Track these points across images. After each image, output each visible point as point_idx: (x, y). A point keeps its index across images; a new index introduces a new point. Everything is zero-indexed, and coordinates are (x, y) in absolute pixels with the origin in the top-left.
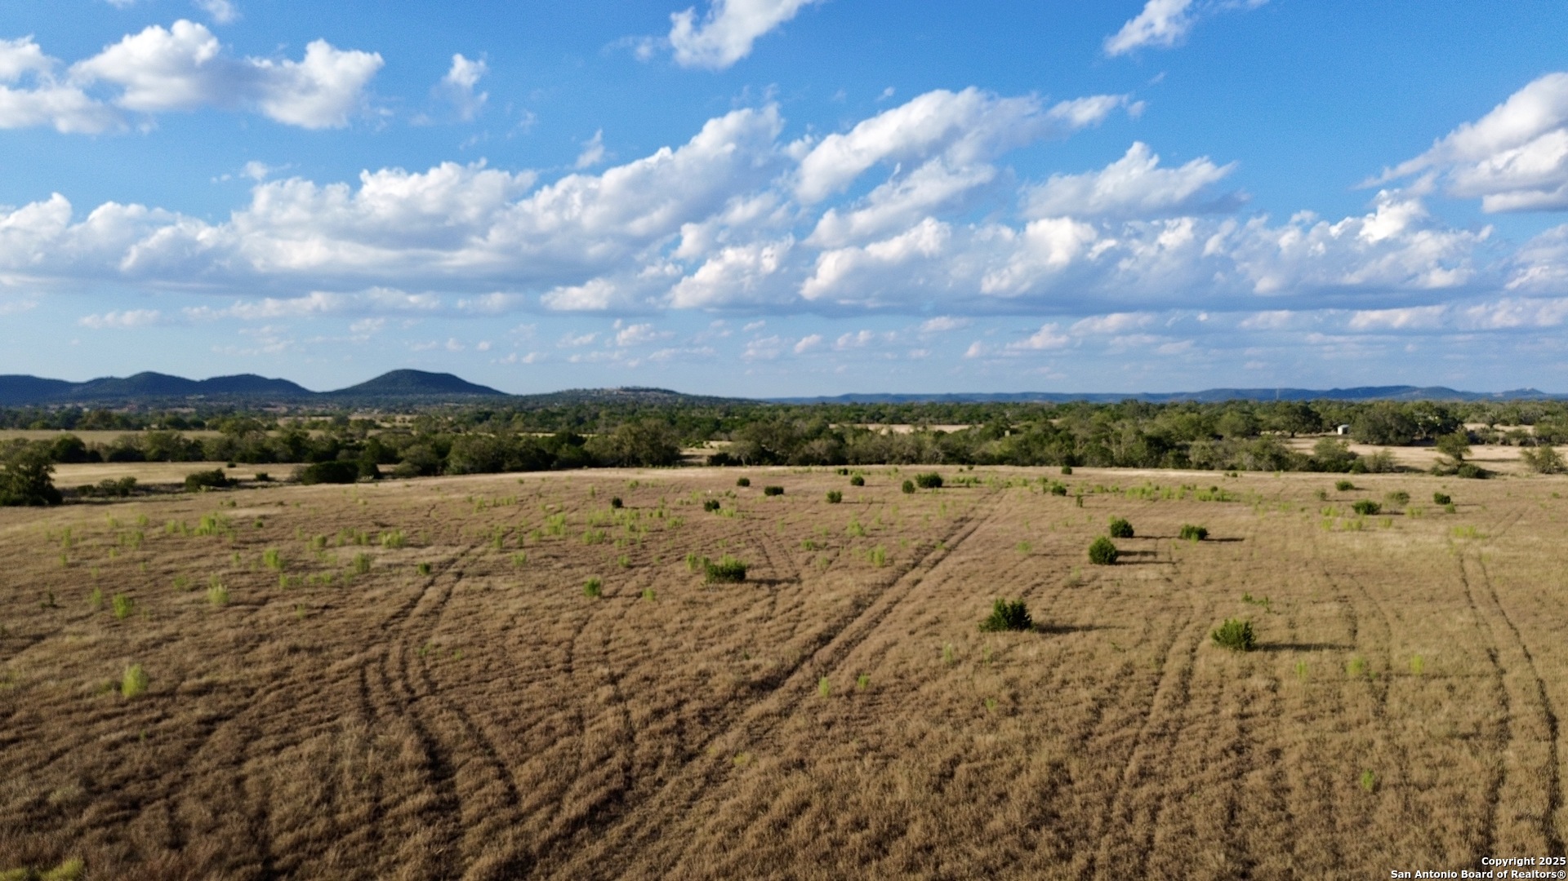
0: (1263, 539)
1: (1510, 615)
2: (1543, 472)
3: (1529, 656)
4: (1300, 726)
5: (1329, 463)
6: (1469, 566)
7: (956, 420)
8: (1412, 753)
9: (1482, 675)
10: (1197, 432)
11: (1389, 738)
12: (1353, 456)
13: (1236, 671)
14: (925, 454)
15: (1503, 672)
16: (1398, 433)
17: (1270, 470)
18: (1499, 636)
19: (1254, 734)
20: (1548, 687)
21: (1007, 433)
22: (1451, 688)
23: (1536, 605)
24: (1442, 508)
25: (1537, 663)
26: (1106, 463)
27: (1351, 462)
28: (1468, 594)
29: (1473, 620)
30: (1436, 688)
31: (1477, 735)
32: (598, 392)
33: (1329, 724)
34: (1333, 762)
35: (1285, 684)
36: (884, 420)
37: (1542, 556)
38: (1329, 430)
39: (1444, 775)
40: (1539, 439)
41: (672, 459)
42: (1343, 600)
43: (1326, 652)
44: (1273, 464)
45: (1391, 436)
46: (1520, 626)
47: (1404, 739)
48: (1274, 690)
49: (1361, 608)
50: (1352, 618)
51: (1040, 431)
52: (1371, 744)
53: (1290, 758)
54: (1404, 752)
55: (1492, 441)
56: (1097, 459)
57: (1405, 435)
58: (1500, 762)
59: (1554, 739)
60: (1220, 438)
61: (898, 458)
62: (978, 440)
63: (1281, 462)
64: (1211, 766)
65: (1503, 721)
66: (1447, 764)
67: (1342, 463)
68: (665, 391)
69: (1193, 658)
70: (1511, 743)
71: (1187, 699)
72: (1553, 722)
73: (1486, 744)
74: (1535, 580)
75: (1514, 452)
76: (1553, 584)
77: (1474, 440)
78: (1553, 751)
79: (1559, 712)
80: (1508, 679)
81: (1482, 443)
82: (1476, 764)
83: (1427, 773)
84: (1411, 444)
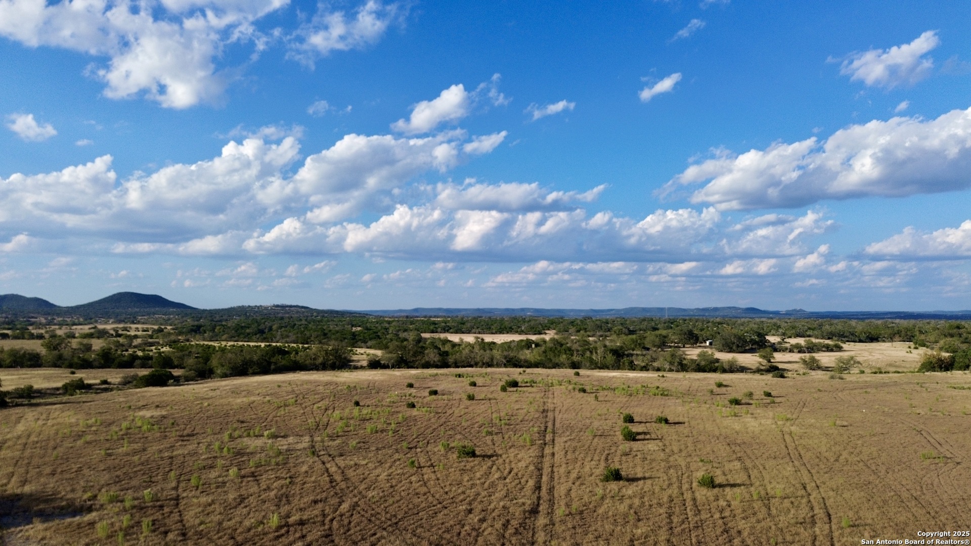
1: (808, 466)
3: (818, 487)
4: (743, 521)
6: (787, 437)
8: (785, 531)
9: (802, 497)
11: (775, 525)
12: (717, 360)
13: (713, 498)
15: (809, 495)
16: (738, 346)
18: (806, 478)
19: (729, 525)
20: (826, 501)
22: (792, 503)
23: (817, 460)
24: (769, 400)
25: (821, 490)
26: (594, 367)
27: (716, 364)
28: (789, 454)
29: (794, 469)
30: (787, 503)
31: (805, 522)
32: (258, 307)
33: (754, 520)
34: (760, 535)
35: (732, 503)
37: (817, 432)
38: (701, 343)
39: (797, 538)
42: (739, 459)
43: (742, 487)
44: (679, 367)
46: (812, 471)
47: (780, 526)
48: (729, 506)
49: (749, 464)
50: (746, 469)
52: (770, 528)
53: (745, 534)
54: (782, 530)
56: (588, 364)
57: (741, 347)
58: (814, 532)
59: (830, 523)
64: (720, 538)
65: (813, 516)
66: (797, 534)
67: (711, 366)
68: (303, 307)
69: (693, 492)
70: (817, 525)
71: (699, 511)
72: (829, 515)
73: (808, 526)
74: (815, 446)
75: (796, 357)
76: (824, 449)
77: (775, 348)
78: (831, 528)
79: (831, 512)
80: (812, 498)
81: (780, 351)
82: (807, 534)
83: (791, 538)
84: (744, 351)
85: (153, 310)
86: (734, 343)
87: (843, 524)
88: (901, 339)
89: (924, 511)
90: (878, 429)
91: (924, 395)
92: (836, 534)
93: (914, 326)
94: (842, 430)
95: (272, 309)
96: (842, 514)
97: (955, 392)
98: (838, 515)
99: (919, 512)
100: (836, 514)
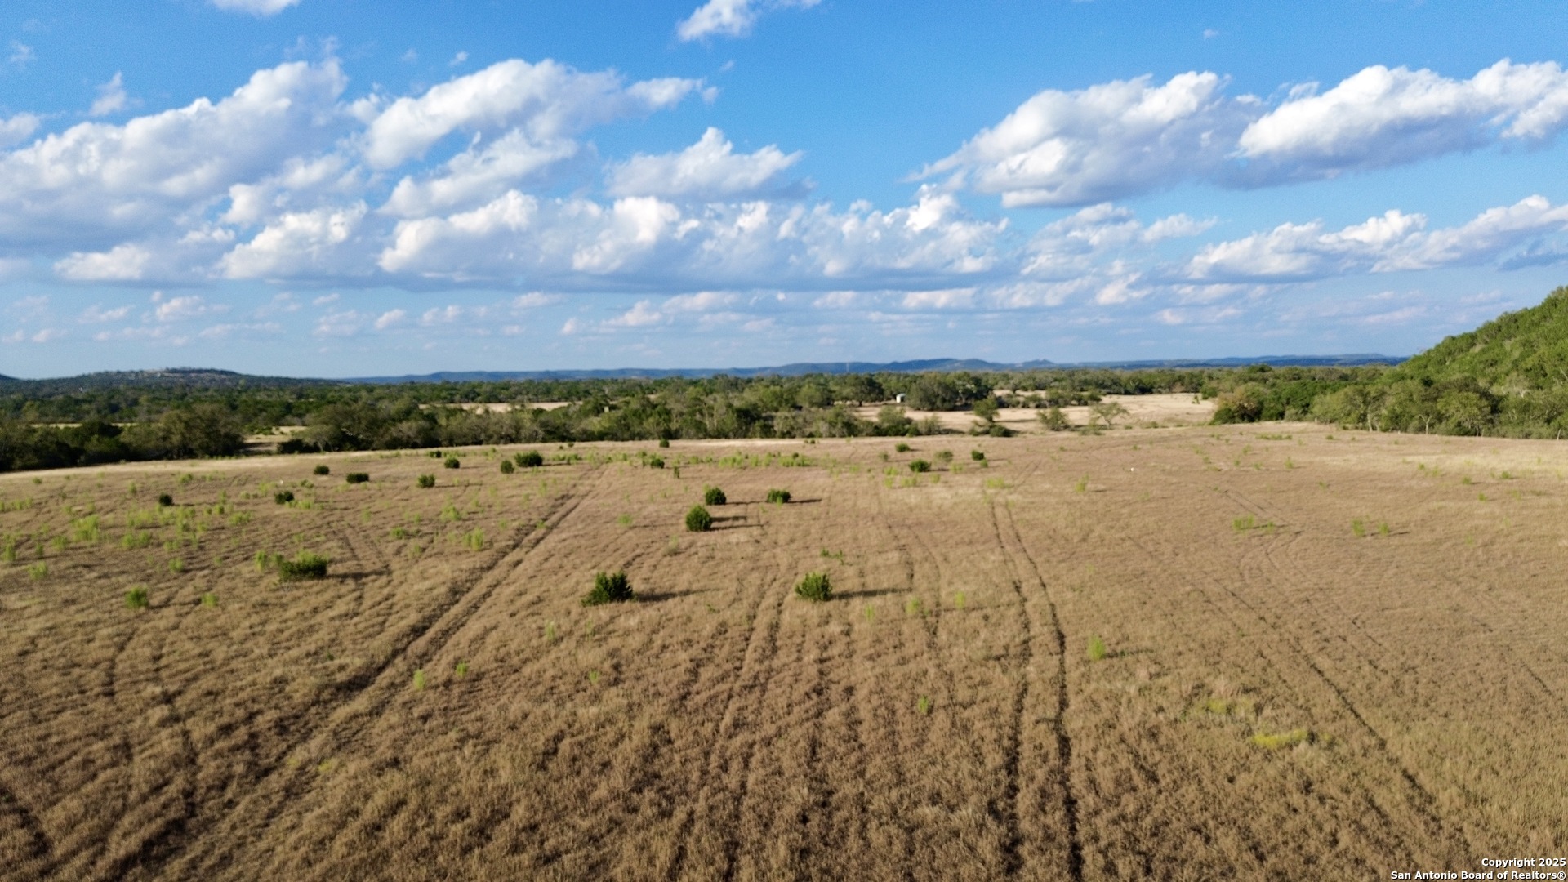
0: (837, 499)
1: (1029, 552)
2: (1053, 429)
3: (1044, 585)
4: (869, 664)
5: (890, 428)
6: (999, 512)
7: (555, 398)
8: (957, 677)
9: (1010, 605)
10: (780, 403)
11: (939, 666)
12: (909, 421)
13: (816, 620)
14: (523, 433)
15: (1025, 600)
16: (944, 400)
17: (842, 436)
18: (1022, 570)
19: (831, 676)
20: (1058, 611)
21: (607, 409)
22: (986, 618)
23: (1049, 541)
24: (978, 464)
25: (1050, 591)
26: (701, 435)
27: (907, 427)
28: (998, 536)
29: (1002, 558)
30: (975, 619)
31: (1006, 656)
32: (137, 374)
33: (892, 659)
34: (895, 693)
35: (856, 627)
36: (479, 398)
37: (1053, 500)
38: (889, 399)
39: (982, 693)
40: (1050, 401)
41: (233, 447)
42: (902, 548)
43: (889, 595)
44: (845, 430)
45: (939, 403)
46: (1037, 560)
47: (951, 665)
48: (848, 634)
49: (917, 554)
50: (909, 564)
51: (638, 406)
52: (925, 673)
53: (861, 693)
54: (951, 677)
55: (1015, 405)
56: (692, 432)
57: (949, 401)
58: (1024, 676)
59: (1062, 652)
60: (800, 408)
61: (495, 437)
62: (578, 417)
63: (851, 429)
64: (796, 709)
65: (1026, 642)
66: (984, 683)
67: (900, 428)
68: (223, 372)
69: (780, 612)
70: (1032, 660)
71: (775, 650)
72: (1061, 637)
73: (1013, 662)
74: (1047, 521)
75: (1031, 413)
76: (1061, 523)
77: (1002, 404)
78: (1062, 663)
79: (1066, 630)
80: (1028, 606)
81: (1008, 407)
82: (1006, 681)
83: (969, 693)
84: (954, 409)
86: (939, 395)
87: (1091, 653)
88: (1183, 388)
89: (1254, 616)
90: (1156, 492)
91: (1224, 448)
92: (1073, 676)
93: (1202, 372)
94: (1095, 497)
96: (1089, 633)
97: (1270, 443)
98: (1080, 635)
99: (1245, 619)
100: (1077, 632)
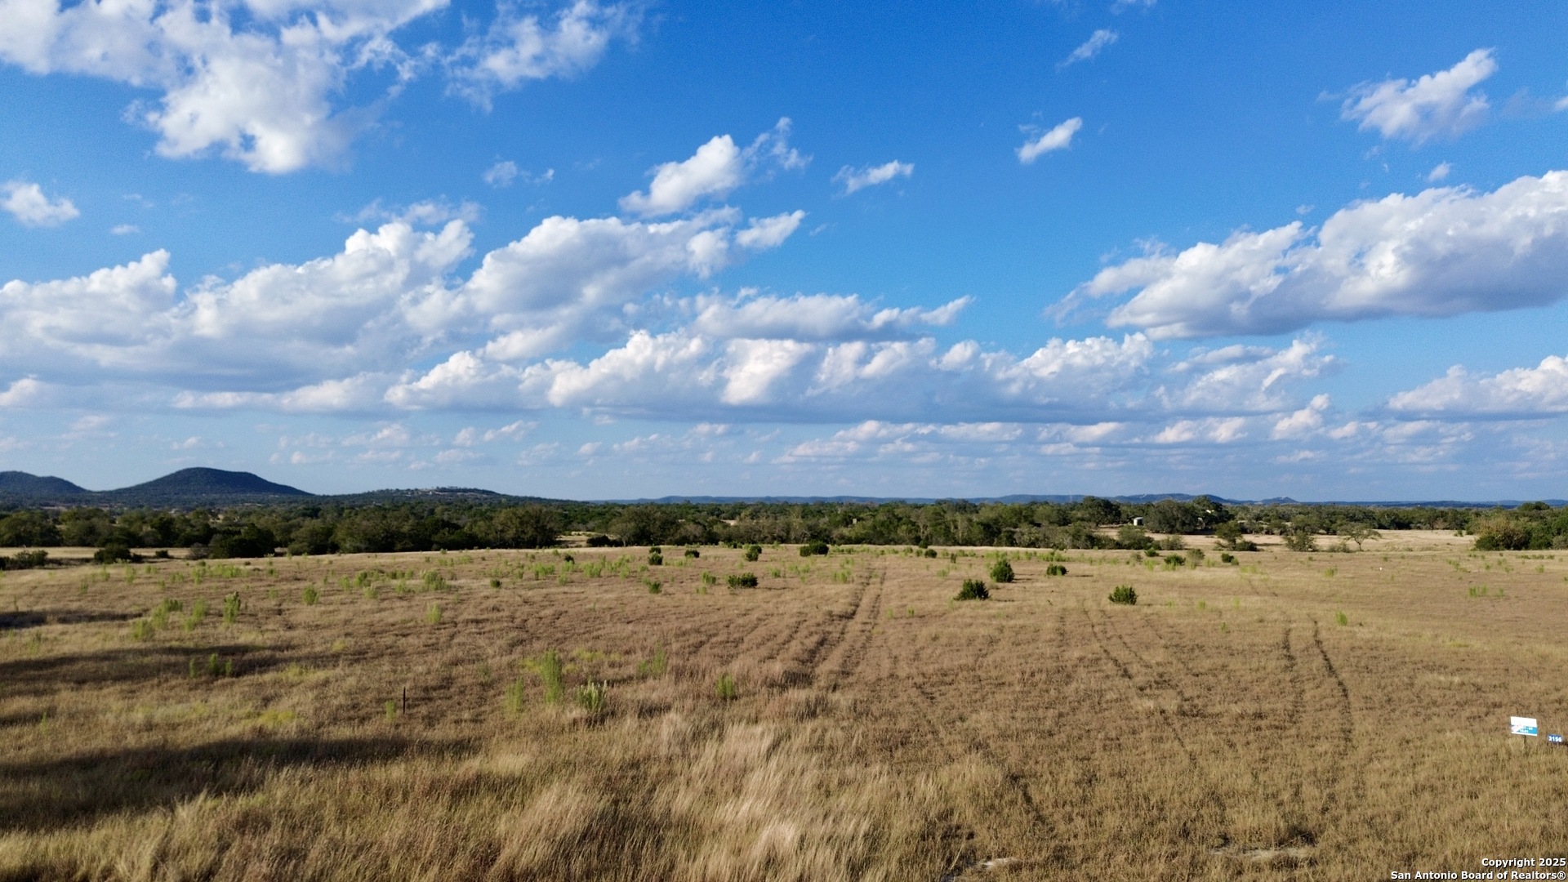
2: (1300, 551)
5: (1128, 544)
6: (1256, 583)
10: (1020, 521)
12: (1149, 539)
13: (1131, 610)
14: (793, 535)
16: (1183, 524)
17: (1088, 548)
18: (1281, 604)
19: (1155, 623)
21: (855, 521)
24: (1228, 564)
26: (950, 543)
27: (1148, 543)
38: (1126, 522)
40: (1296, 530)
44: (1089, 543)
45: (1178, 526)
51: (885, 518)
55: (1259, 531)
57: (1189, 524)
60: (1039, 525)
63: (1094, 542)
67: (1140, 544)
68: (484, 492)
69: (1100, 607)
70: (1294, 623)
75: (1276, 538)
76: (1313, 589)
77: (1244, 530)
81: (1251, 532)
84: (1194, 532)
85: (242, 496)
86: (1178, 518)
88: (1445, 525)
90: (1401, 579)
93: (1469, 511)
94: (1343, 579)
95: (434, 494)
